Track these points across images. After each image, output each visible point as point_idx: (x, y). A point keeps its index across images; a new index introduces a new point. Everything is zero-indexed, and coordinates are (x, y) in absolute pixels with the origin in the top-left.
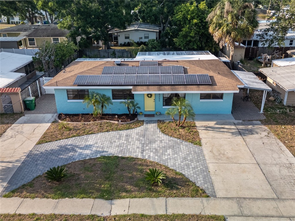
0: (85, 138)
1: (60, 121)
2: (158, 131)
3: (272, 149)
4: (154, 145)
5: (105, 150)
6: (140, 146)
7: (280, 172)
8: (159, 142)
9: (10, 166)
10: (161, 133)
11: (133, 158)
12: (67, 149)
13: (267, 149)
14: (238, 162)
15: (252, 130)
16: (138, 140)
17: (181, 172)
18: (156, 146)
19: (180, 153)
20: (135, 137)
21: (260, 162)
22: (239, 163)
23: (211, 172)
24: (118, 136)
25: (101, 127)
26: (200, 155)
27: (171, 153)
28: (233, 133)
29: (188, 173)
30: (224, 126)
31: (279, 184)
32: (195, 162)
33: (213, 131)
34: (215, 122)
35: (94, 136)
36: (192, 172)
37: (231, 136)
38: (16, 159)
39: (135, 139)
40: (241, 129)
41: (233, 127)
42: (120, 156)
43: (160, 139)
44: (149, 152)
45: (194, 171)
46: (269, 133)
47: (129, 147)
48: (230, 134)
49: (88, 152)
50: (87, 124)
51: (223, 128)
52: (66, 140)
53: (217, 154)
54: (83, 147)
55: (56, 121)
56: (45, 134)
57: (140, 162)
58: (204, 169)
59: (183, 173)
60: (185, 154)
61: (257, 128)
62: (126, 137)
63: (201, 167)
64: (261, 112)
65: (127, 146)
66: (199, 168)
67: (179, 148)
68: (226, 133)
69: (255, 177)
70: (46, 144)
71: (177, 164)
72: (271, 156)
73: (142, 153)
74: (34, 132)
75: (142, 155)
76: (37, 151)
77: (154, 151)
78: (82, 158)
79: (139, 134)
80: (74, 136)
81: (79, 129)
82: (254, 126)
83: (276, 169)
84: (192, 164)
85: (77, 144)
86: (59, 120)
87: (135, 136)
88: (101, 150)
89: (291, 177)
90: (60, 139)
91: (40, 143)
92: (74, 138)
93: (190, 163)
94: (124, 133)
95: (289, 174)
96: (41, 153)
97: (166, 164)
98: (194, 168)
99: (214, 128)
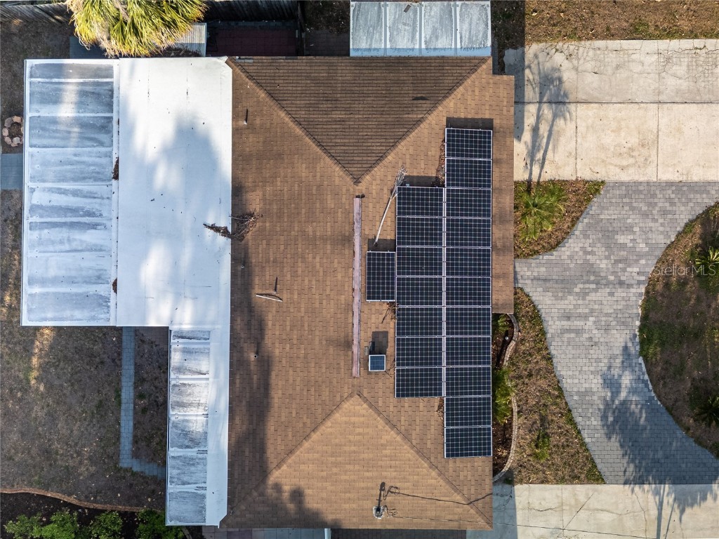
0: (576, 398)
1: (506, 469)
2: (546, 257)
3: (614, 66)
4: (603, 265)
5: (618, 351)
6: (608, 290)
7: (680, 78)
8: (588, 257)
10: (555, 253)
11: (647, 301)
12: (616, 421)
13: (614, 73)
14: (656, 132)
15: (542, 75)
16: (584, 294)
17: (683, 225)
18: (605, 261)
19: (629, 221)
20: (575, 302)
21: (656, 99)
22: (658, 132)
23: (681, 179)
24: (567, 335)
25: (530, 375)
26: (632, 189)
27: (631, 237)
28: (555, 116)
29: (684, 215)
30: (526, 125)
31: (706, 90)
32: (656, 200)
33: (546, 151)
35: (567, 384)
36: (683, 208)
37: (568, 122)
39: (580, 302)
40: (538, 95)
41: (531, 110)
42: (638, 323)
43: (581, 253)
44: (626, 274)
45: (678, 204)
46: (557, 50)
47: (612, 311)
48: (560, 122)
49: (627, 380)
50: (519, 406)
51: (535, 130)
52: (585, 434)
53: (631, 161)
54: (612, 393)
55: (504, 478)
56: (562, 480)
57: (659, 287)
58: (674, 188)
59: (686, 221)
60: (631, 213)
61: (539, 63)
62: (572, 319)
63: (670, 192)
65: (607, 315)
66: (673, 196)
67: (612, 221)
68: (555, 128)
69: (691, 118)
70: (599, 467)
71: (661, 229)
72: (636, 75)
73: (630, 286)
74: (553, 507)
75: (635, 286)
76: (627, 473)
77: (620, 265)
78: (647, 386)
79: (560, 294)
80: (571, 421)
81: (543, 419)
82: (529, 67)
83: (671, 82)
84: (660, 205)
85: (602, 407)
86: (504, 470)
87: (566, 302)
88: (619, 361)
89: (691, 68)
90: (583, 444)
91: (595, 477)
92: (578, 420)
93: (657, 209)
94: (553, 326)
95: (684, 68)
96: (633, 461)
97: (663, 246)
98: (672, 204)
99: (534, 146)
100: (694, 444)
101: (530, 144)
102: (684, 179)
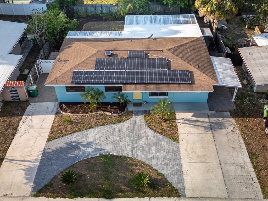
0: (85, 133)
2: (145, 124)
3: (233, 146)
4: (142, 142)
5: (103, 147)
6: (130, 144)
7: (235, 172)
8: (145, 138)
9: (31, 166)
10: (147, 127)
11: (125, 157)
12: (72, 146)
13: (230, 146)
14: (205, 162)
15: (222, 123)
16: (129, 136)
17: (161, 172)
18: (143, 143)
19: (162, 151)
20: (125, 133)
21: (222, 162)
22: (206, 163)
23: (184, 172)
24: (112, 130)
25: (97, 119)
26: (177, 153)
27: (154, 152)
28: (205, 127)
29: (167, 173)
30: (199, 118)
31: (232, 183)
32: (172, 162)
33: (189, 124)
34: (192, 114)
35: (92, 131)
36: (169, 172)
37: (204, 131)
38: (35, 158)
39: (125, 135)
40: (213, 122)
41: (207, 120)
42: (115, 154)
43: (147, 135)
44: (137, 150)
45: (171, 170)
46: (234, 128)
47: (121, 145)
48: (203, 129)
49: (89, 150)
50: (85, 116)
51: (198, 121)
52: (70, 136)
53: (190, 153)
54: (85, 145)
55: (59, 112)
56: (52, 128)
57: (130, 162)
58: (179, 169)
59: (163, 173)
60: (166, 152)
61: (226, 122)
62: (119, 132)
63: (177, 167)
64: (233, 101)
65: (119, 144)
66: (175, 168)
67: (161, 145)
68: (200, 127)
69: (216, 177)
70: (55, 140)
71: (159, 163)
72: (231, 155)
73: (132, 151)
74: (42, 126)
75: (132, 153)
76: (49, 149)
77: (141, 148)
78: (86, 157)
79: (129, 128)
80: (76, 131)
81: (79, 123)
82: (224, 119)
83: (232, 168)
84: (170, 163)
85: (80, 141)
86: (61, 111)
87: (126, 130)
88: (99, 147)
89: (242, 177)
90: (65, 135)
91: (50, 139)
92: (76, 134)
93: (168, 162)
94: (116, 127)
95: (241, 174)
96: (53, 151)
97: (151, 164)
98: (171, 168)
99: (191, 121)
100: (54, 175)
101: (191, 119)
102: (184, 173)
